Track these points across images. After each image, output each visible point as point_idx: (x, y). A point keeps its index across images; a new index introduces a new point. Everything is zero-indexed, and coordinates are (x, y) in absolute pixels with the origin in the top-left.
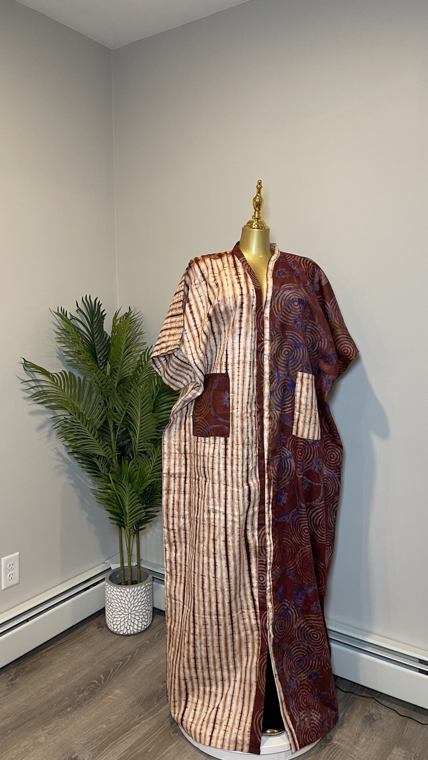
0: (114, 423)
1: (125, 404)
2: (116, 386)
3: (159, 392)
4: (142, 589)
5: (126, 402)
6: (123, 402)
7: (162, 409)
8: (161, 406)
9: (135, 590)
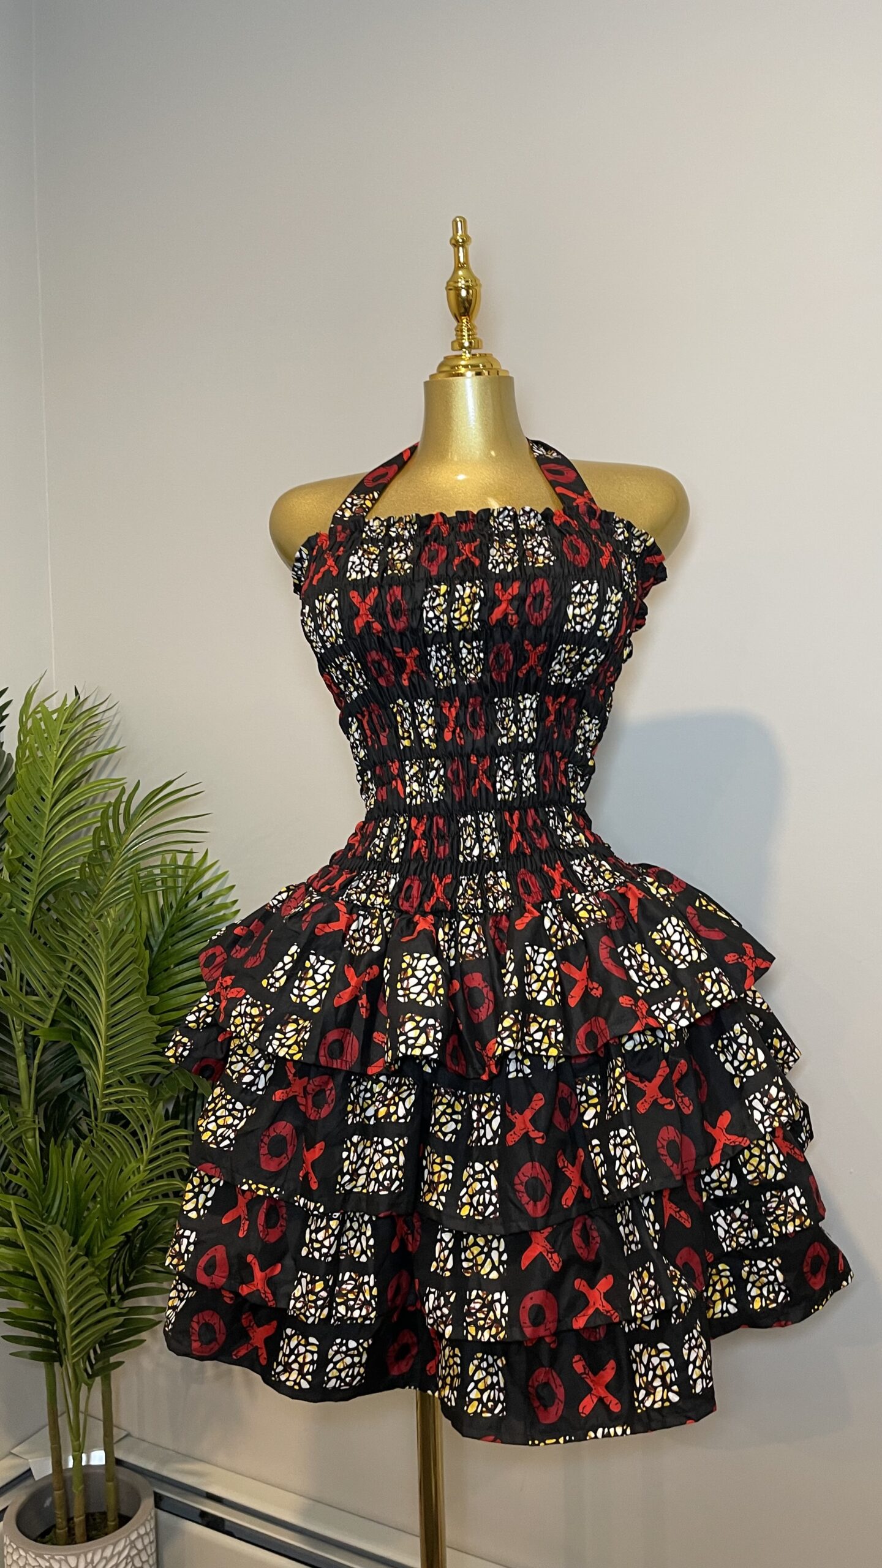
0: (28, 1029)
1: (60, 966)
2: (29, 910)
3: (171, 926)
4: (120, 1553)
5: (64, 960)
6: (52, 964)
7: (180, 978)
8: (177, 969)
9: (97, 1559)
